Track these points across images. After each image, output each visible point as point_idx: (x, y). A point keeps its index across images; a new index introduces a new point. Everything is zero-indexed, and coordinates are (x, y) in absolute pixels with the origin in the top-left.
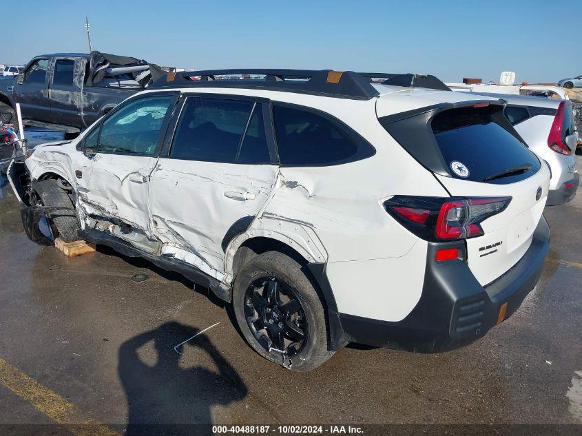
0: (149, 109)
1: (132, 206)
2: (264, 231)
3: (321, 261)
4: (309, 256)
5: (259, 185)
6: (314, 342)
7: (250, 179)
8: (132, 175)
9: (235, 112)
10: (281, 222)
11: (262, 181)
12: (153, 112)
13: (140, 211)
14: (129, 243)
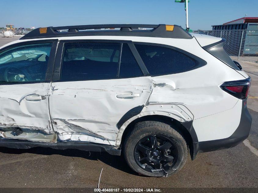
0: (23, 52)
1: (30, 116)
2: (150, 112)
3: (190, 120)
4: (182, 119)
5: (141, 88)
6: (182, 160)
7: (133, 86)
8: (27, 97)
9: (102, 49)
10: (162, 105)
11: (142, 86)
12: (26, 54)
13: (38, 118)
14: (26, 141)
